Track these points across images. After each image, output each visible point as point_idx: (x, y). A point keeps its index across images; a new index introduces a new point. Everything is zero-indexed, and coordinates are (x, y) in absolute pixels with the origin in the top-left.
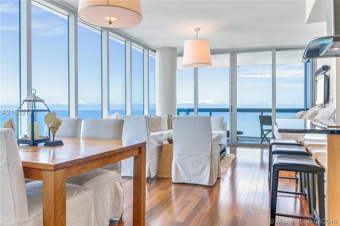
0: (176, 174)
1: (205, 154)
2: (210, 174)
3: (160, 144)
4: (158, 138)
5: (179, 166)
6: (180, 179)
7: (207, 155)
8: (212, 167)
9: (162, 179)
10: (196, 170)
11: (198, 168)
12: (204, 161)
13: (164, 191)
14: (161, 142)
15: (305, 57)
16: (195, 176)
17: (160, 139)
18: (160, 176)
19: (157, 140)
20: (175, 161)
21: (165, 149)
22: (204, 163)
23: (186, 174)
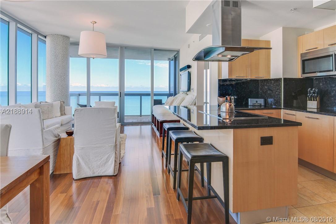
0: (78, 169)
1: (110, 145)
2: (115, 164)
3: (56, 137)
4: (54, 132)
5: (81, 161)
6: (83, 174)
7: (112, 146)
8: (116, 157)
9: (60, 175)
10: (101, 161)
11: (102, 159)
12: (108, 152)
13: (65, 194)
14: (57, 136)
15: (194, 59)
16: (100, 167)
17: (56, 132)
18: (57, 173)
19: (53, 134)
20: (76, 156)
21: (63, 143)
22: (108, 154)
23: (89, 168)
